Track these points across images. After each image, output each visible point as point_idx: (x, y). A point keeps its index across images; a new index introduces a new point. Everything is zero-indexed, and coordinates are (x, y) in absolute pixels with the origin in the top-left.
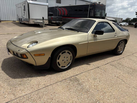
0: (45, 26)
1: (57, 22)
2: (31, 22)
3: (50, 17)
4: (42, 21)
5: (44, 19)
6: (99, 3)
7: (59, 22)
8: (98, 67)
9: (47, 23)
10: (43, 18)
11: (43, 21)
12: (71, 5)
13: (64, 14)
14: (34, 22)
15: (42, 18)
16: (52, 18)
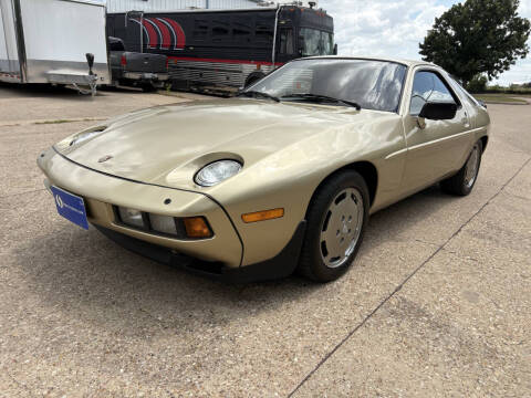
0: (97, 95)
1: (148, 76)
2: (34, 77)
3: (115, 55)
4: (87, 74)
5: (95, 61)
6: (311, 4)
7: (156, 75)
8: (441, 248)
9: (107, 82)
10: (90, 58)
11: (91, 73)
12: (195, 10)
13: (172, 46)
14: (45, 75)
15: (86, 60)
16: (124, 60)
